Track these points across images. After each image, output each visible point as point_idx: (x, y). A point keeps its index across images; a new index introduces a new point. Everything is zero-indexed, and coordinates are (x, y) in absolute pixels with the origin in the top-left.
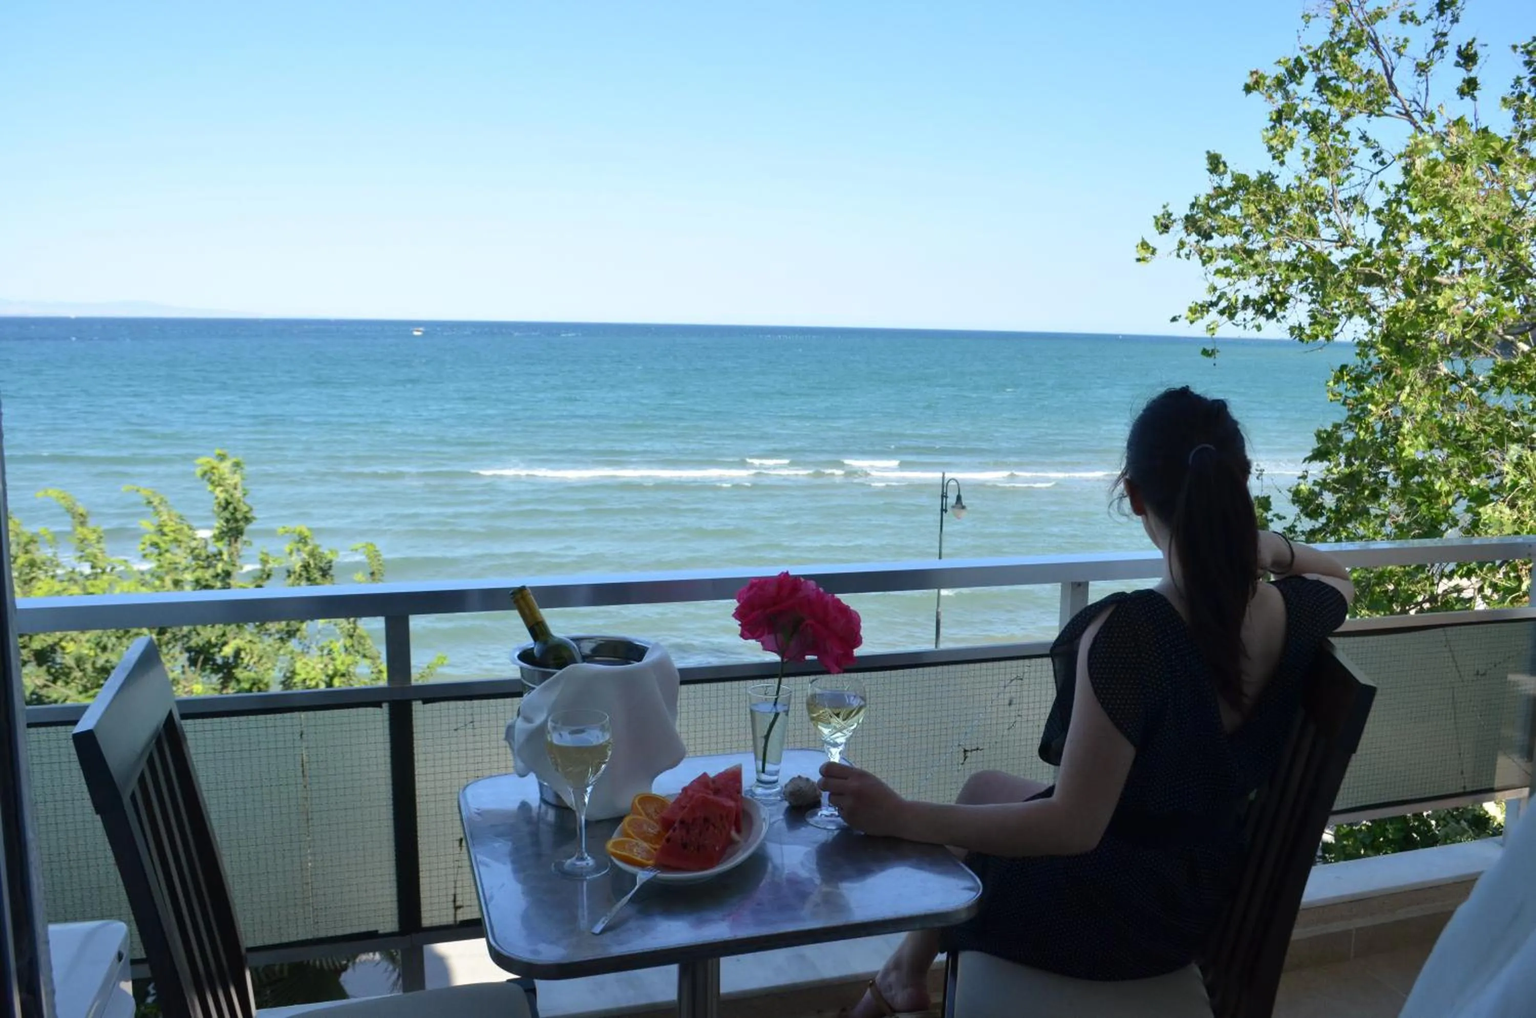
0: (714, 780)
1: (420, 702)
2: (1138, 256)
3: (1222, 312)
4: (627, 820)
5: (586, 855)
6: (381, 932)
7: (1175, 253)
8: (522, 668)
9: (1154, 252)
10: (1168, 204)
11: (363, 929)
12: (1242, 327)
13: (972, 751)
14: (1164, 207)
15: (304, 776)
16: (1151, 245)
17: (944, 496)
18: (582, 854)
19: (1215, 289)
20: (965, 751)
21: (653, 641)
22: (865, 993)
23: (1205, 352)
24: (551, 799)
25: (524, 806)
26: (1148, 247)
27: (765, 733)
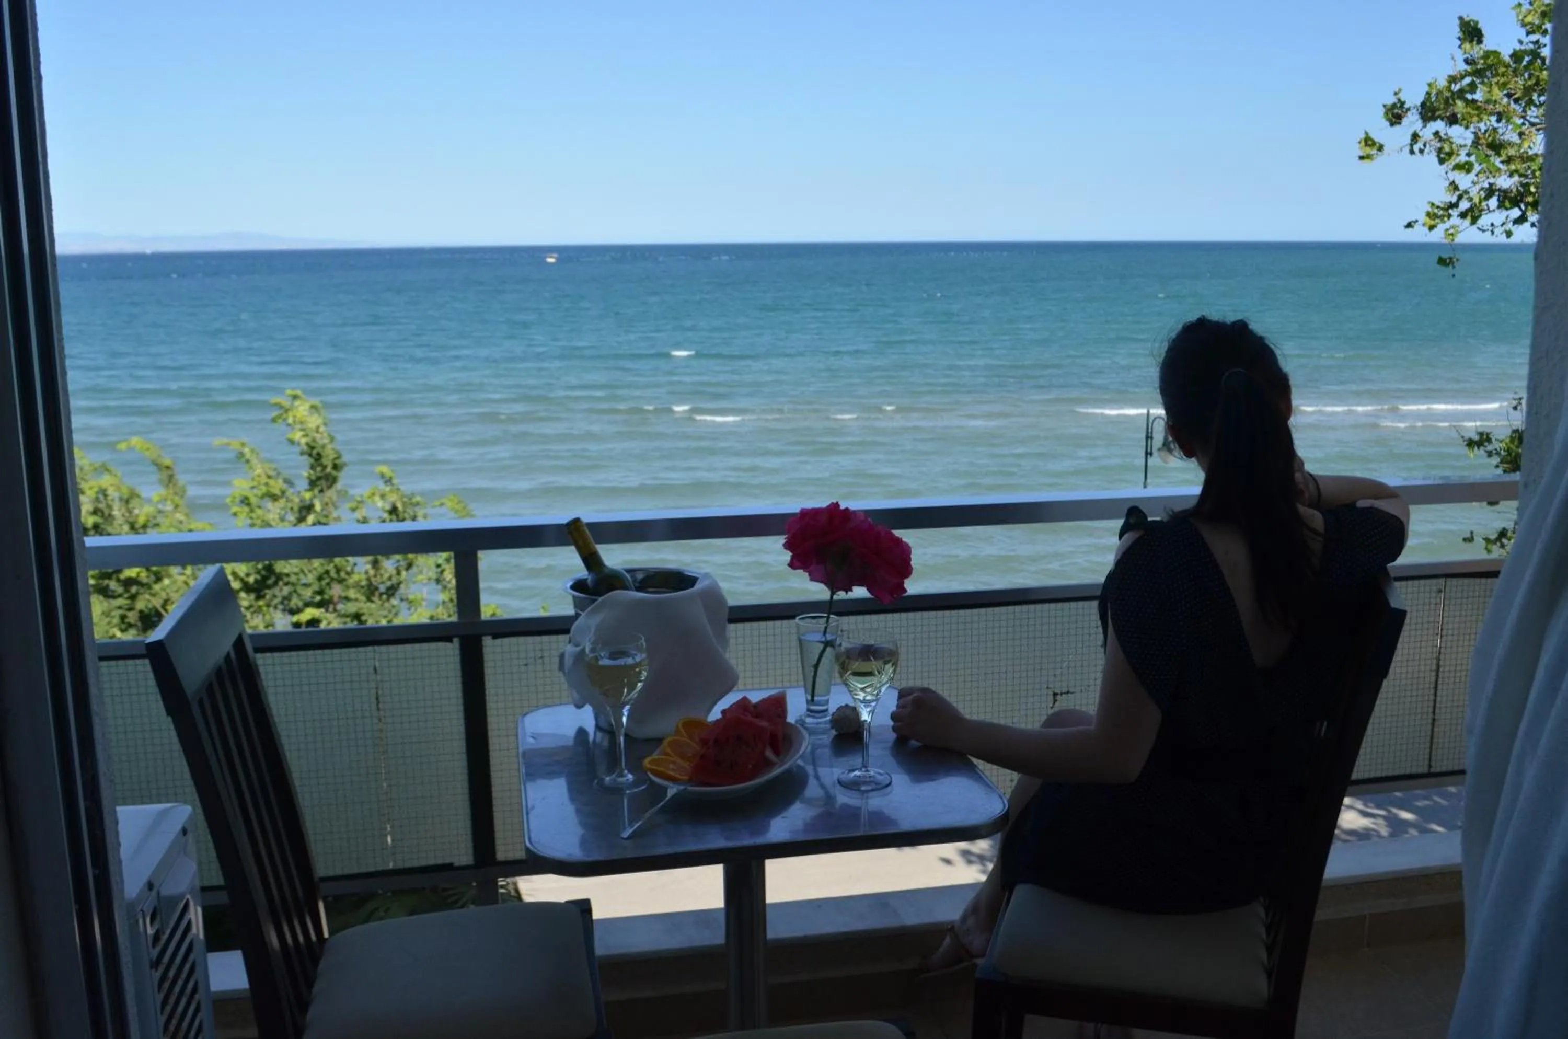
0: (756, 706)
1: (489, 637)
2: (1362, 154)
3: (1463, 215)
4: (665, 742)
5: (626, 772)
6: (457, 864)
7: (1408, 149)
8: (574, 597)
9: (1381, 148)
10: (1400, 90)
11: (440, 861)
12: (1489, 233)
13: (1061, 694)
14: (1396, 94)
15: (378, 709)
16: (1376, 140)
17: (1149, 437)
18: (622, 771)
19: (1456, 188)
20: (1055, 694)
21: (703, 571)
22: (944, 939)
23: (1442, 262)
24: (603, 724)
25: (581, 732)
26: (1374, 143)
27: (815, 662)
